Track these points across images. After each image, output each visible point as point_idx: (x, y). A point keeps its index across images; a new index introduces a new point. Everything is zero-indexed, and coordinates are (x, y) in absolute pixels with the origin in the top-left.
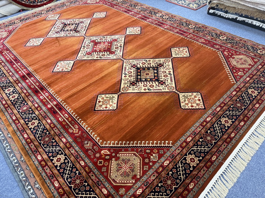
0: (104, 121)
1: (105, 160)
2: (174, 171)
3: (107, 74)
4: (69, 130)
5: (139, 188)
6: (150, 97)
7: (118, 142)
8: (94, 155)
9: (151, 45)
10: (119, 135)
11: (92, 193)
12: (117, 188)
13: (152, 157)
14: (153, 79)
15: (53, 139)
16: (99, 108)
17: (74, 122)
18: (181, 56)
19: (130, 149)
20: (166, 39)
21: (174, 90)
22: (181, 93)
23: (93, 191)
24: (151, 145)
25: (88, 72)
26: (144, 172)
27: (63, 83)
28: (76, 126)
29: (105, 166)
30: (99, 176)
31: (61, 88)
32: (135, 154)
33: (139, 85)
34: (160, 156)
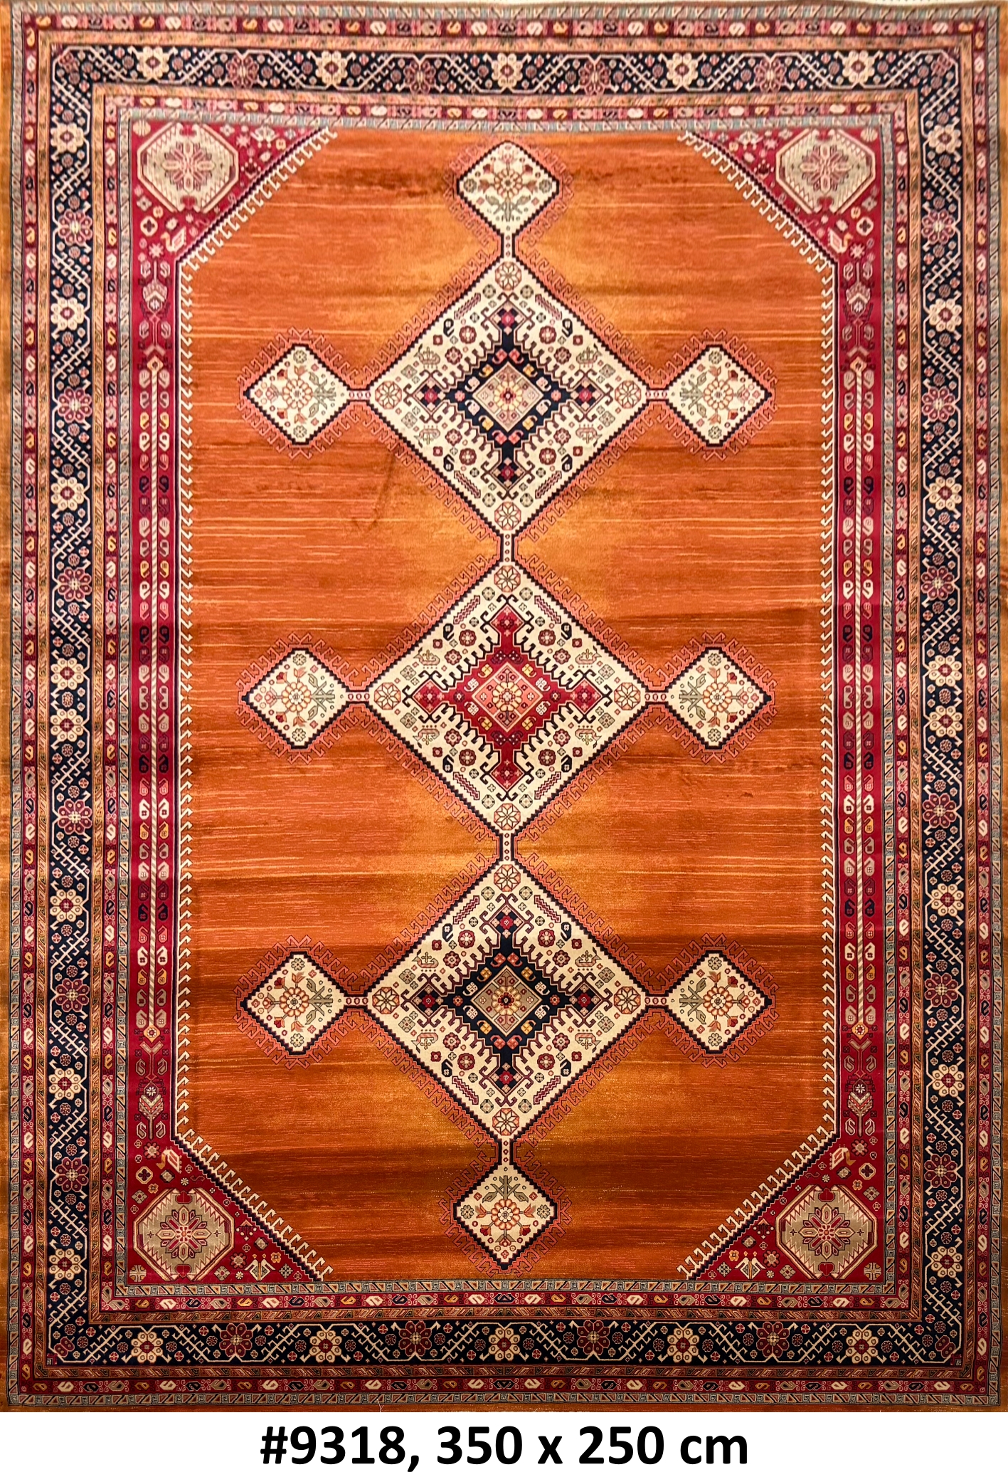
0: (238, 1063)
1: (158, 1179)
2: (270, 1331)
4: (139, 1016)
5: (174, 1298)
7: (221, 1159)
8: (146, 1143)
10: (238, 1141)
11: (81, 1224)
12: (134, 1259)
13: (255, 1263)
15: (87, 1009)
16: (261, 1006)
17: (168, 996)
19: (228, 1200)
23: (86, 1221)
24: (280, 1236)
25: (347, 811)
26: (211, 1279)
27: (243, 795)
28: (164, 1016)
29: (146, 1192)
30: (119, 1202)
31: (223, 814)
32: (227, 1223)
33: (437, 1023)
34: (274, 1278)
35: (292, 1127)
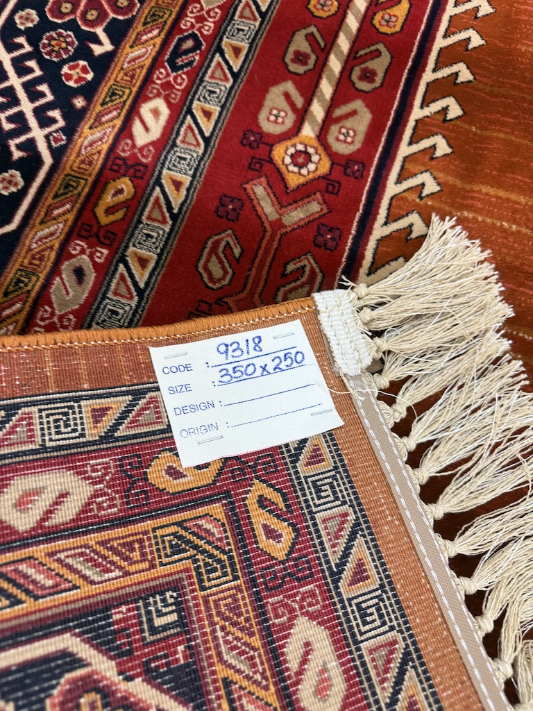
15: (118, 32)
17: (392, 72)
28: (363, 120)
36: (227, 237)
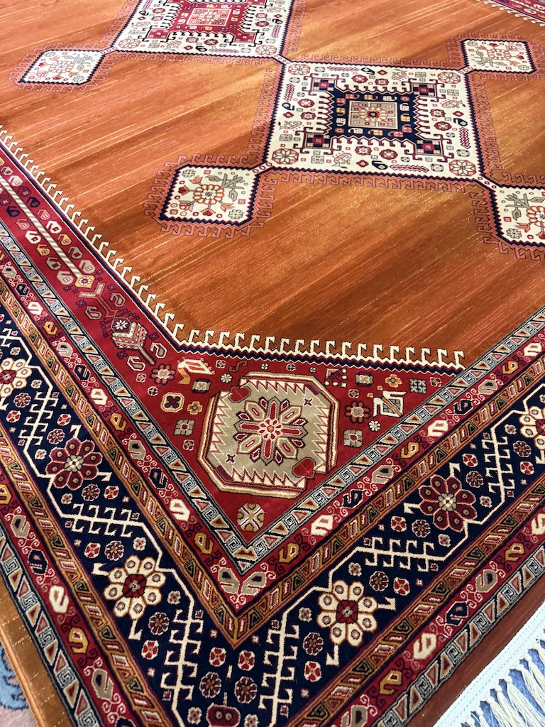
0: (195, 257)
1: (192, 395)
3: (219, 103)
4: (60, 276)
5: (323, 511)
6: (379, 191)
7: (248, 335)
8: (151, 372)
9: (388, 25)
10: (251, 311)
11: (126, 514)
12: (231, 504)
13: (377, 401)
14: (395, 130)
16: (180, 211)
17: (81, 248)
18: (503, 68)
19: (290, 364)
20: (448, 12)
21: (477, 176)
22: (501, 186)
23: (132, 505)
24: (375, 359)
25: (149, 92)
26: (346, 455)
27: (57, 118)
28: (88, 263)
29: (190, 417)
30: (162, 451)
31: (46, 133)
32: (309, 385)
33: (340, 148)
34: (413, 402)
35: (293, 270)
36: (89, 308)
